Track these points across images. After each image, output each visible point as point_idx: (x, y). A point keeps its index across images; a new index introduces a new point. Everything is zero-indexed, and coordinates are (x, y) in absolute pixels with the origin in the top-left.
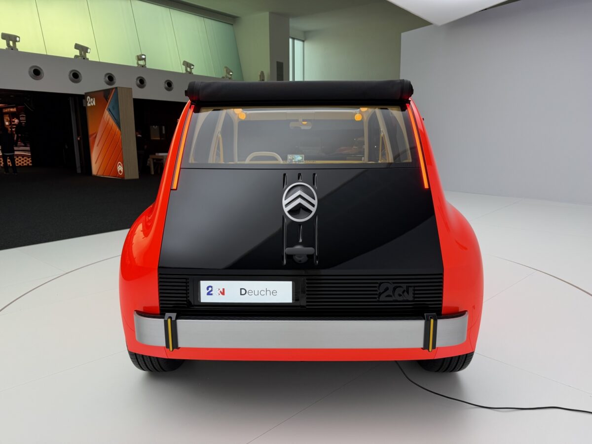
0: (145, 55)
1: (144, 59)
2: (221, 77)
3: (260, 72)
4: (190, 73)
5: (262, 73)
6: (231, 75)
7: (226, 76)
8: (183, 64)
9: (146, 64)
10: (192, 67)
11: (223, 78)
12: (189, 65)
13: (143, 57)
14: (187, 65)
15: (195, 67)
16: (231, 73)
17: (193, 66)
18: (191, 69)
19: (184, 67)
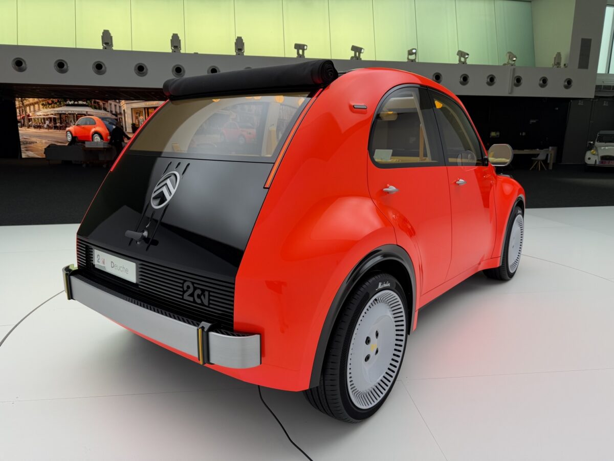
0: (415, 49)
1: (415, 53)
2: (502, 64)
3: (556, 53)
4: (464, 63)
5: (559, 55)
6: (514, 61)
7: (508, 62)
8: (457, 55)
9: (416, 59)
10: (466, 56)
11: (505, 65)
12: (463, 54)
13: (414, 51)
14: (462, 54)
15: (470, 56)
16: (514, 59)
17: (468, 55)
18: (466, 59)
19: (458, 57)
